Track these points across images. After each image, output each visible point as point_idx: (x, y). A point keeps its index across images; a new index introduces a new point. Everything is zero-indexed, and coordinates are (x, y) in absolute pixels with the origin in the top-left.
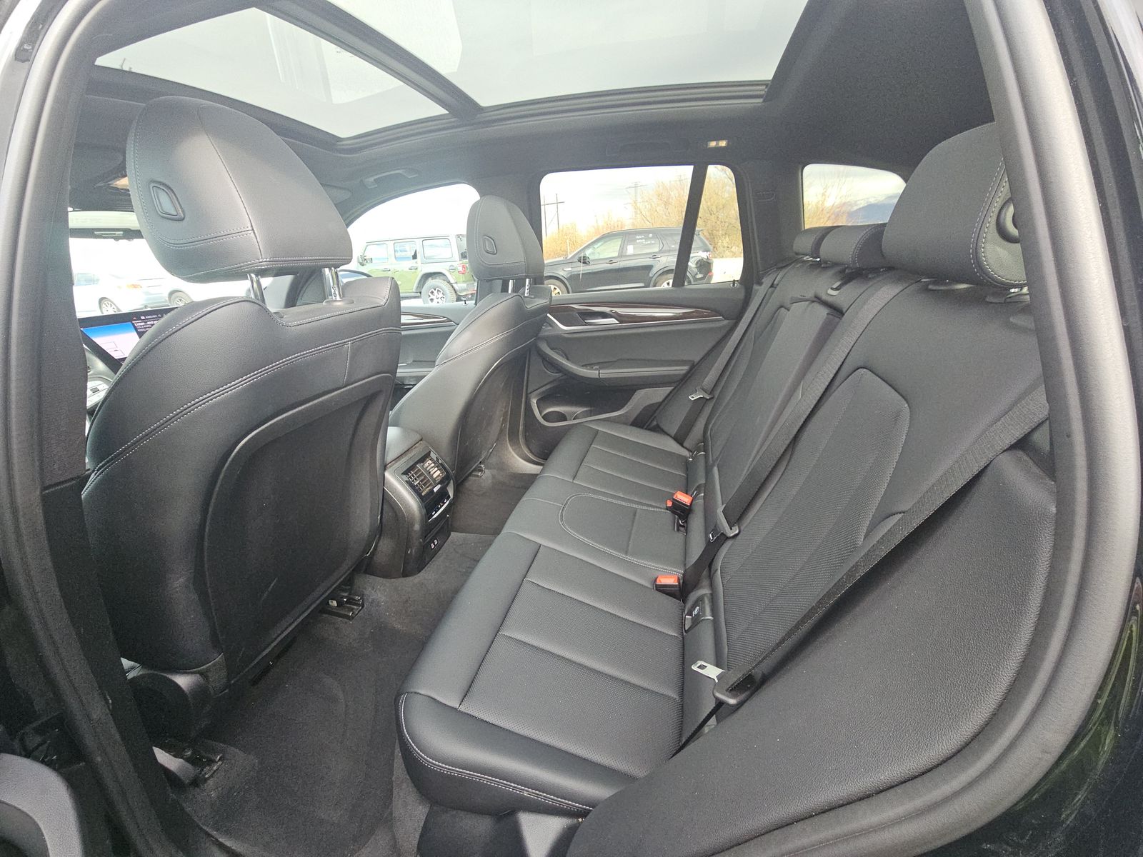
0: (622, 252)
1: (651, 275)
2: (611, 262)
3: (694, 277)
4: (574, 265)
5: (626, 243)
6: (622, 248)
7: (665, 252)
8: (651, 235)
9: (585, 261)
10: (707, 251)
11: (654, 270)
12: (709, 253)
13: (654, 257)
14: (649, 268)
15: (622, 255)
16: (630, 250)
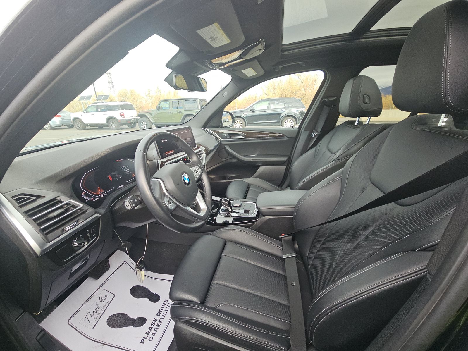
0: (269, 107)
1: (281, 117)
2: (264, 111)
3: (298, 118)
4: (248, 112)
5: (270, 104)
6: (269, 106)
7: (287, 108)
8: (281, 101)
9: (253, 110)
10: (304, 108)
11: (282, 115)
12: (305, 109)
13: (282, 110)
14: (280, 114)
15: (268, 108)
16: (272, 106)
